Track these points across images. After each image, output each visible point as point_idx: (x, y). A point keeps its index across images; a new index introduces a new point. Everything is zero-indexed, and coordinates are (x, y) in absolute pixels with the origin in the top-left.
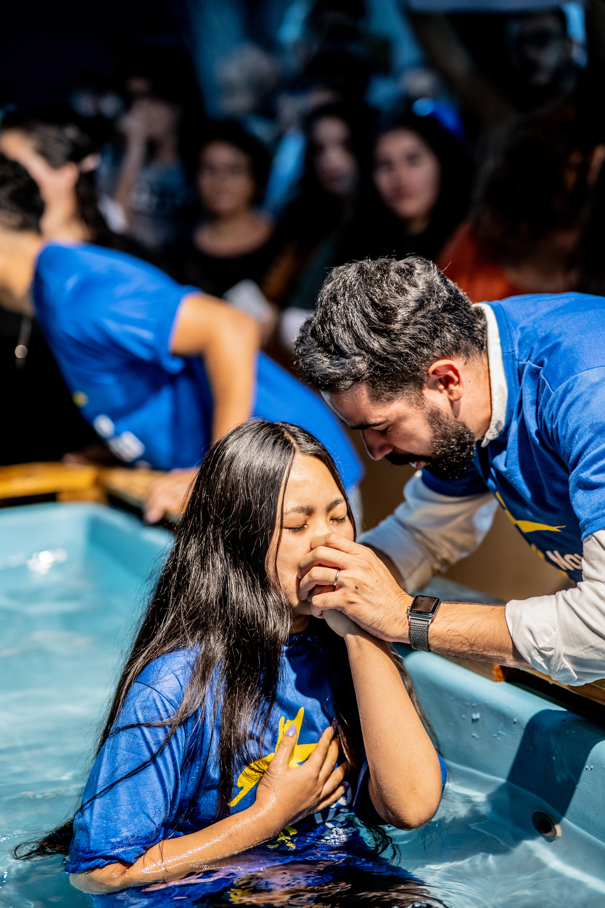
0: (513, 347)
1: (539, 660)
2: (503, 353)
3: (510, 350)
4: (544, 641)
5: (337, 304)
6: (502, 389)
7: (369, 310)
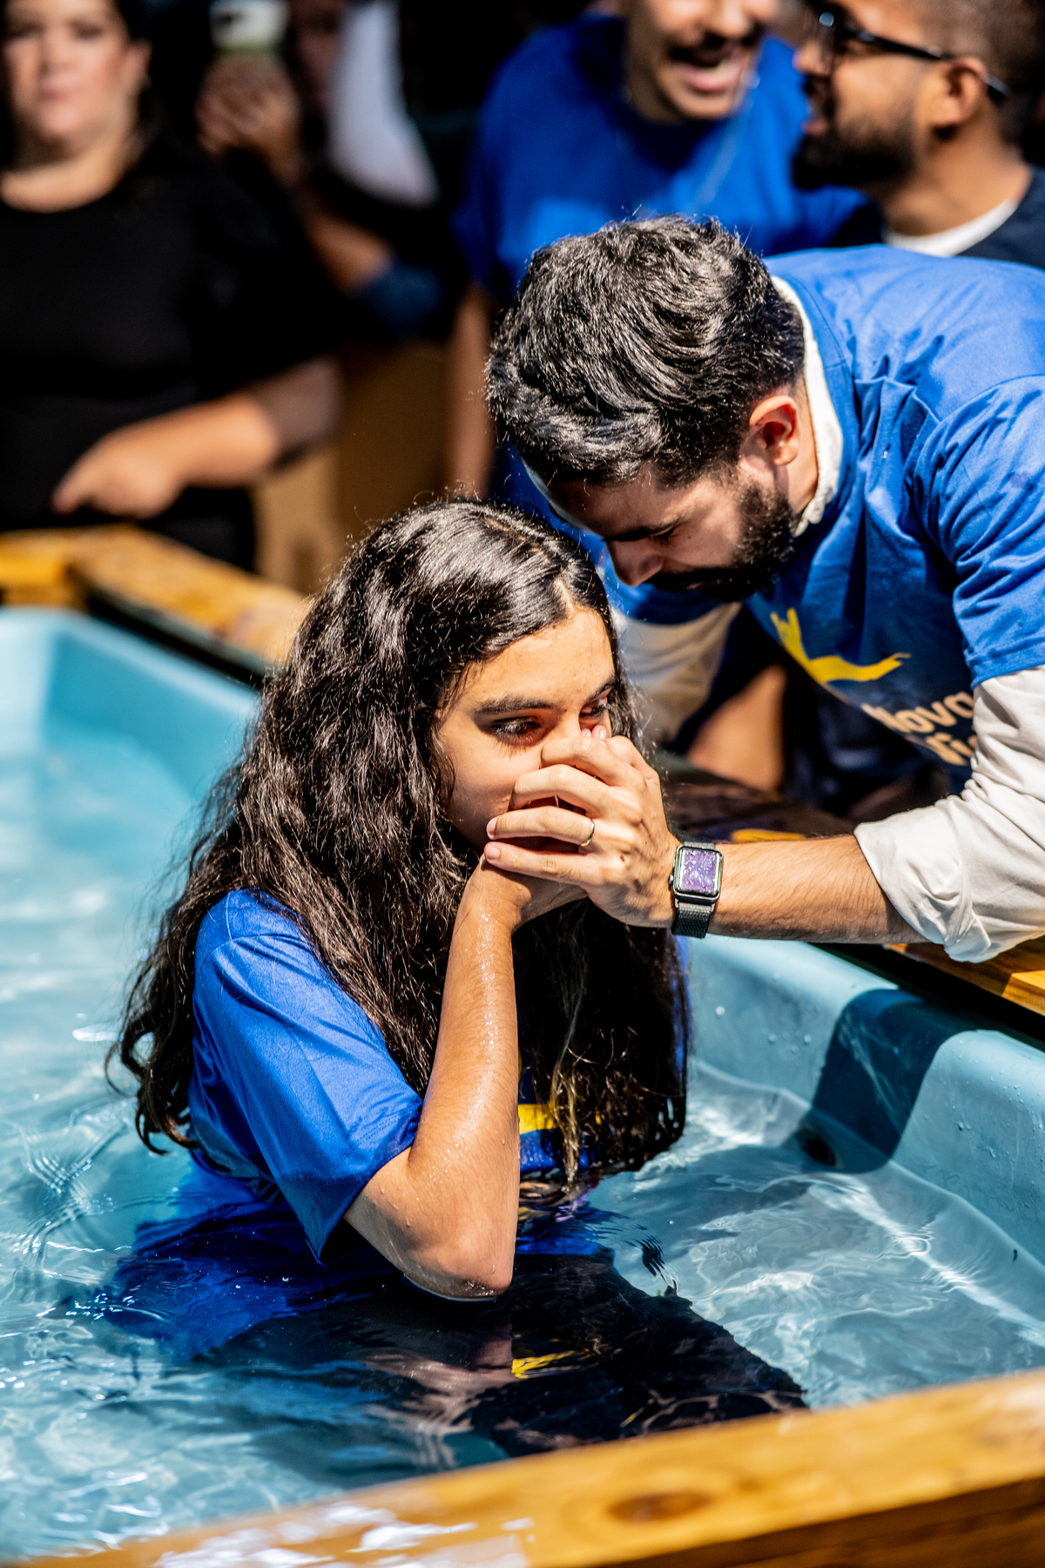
0: (840, 355)
1: (932, 915)
2: (825, 367)
3: (837, 360)
4: (940, 882)
5: (585, 318)
6: (831, 432)
7: (654, 325)
